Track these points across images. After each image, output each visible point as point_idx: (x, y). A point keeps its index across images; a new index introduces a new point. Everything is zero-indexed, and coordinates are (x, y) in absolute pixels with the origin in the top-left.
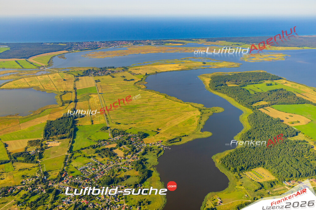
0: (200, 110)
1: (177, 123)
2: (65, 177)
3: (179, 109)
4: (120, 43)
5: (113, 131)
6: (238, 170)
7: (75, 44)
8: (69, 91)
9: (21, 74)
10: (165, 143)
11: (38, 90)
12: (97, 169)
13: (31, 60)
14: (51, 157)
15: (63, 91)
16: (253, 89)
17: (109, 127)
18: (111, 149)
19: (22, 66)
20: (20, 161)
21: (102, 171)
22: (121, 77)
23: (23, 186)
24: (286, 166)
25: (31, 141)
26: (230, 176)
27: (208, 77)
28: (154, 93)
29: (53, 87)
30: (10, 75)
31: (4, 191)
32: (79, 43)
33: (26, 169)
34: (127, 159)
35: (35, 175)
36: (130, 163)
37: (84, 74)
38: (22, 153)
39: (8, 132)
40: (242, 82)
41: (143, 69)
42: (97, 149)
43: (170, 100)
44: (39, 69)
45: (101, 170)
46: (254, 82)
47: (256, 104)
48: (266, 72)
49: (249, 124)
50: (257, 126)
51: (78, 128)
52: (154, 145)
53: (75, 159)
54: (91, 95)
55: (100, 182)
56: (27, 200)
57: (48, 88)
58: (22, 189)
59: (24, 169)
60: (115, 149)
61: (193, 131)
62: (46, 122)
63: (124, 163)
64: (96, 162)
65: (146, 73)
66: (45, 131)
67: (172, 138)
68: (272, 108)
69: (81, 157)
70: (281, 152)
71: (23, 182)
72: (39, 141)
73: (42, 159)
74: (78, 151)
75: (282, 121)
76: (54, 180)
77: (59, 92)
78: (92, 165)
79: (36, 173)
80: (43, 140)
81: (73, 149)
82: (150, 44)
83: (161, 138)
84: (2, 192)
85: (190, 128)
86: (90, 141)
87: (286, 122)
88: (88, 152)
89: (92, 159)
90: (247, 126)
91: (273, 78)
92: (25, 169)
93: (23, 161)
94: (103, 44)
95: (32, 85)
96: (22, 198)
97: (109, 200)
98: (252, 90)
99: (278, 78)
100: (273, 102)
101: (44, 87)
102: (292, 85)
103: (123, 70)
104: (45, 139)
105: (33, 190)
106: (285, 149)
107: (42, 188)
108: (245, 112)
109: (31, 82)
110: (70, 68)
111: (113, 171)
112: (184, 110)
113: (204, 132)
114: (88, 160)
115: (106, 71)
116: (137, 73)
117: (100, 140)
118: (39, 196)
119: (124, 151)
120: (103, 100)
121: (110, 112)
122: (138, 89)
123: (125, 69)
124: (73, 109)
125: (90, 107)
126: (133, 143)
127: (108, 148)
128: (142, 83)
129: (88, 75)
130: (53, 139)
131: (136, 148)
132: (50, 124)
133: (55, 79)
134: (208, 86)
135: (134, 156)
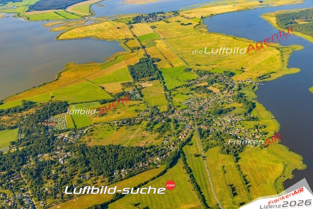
2: (174, 110)
5: (198, 72)
8: (130, 38)
10: (255, 79)
12: (201, 103)
14: (151, 95)
17: (192, 69)
18: (205, 87)
21: (207, 105)
23: (142, 118)
25: (123, 83)
33: (135, 105)
34: (224, 94)
35: (146, 110)
36: (229, 97)
38: (123, 93)
42: (190, 87)
45: (205, 104)
51: (161, 71)
53: (174, 96)
54: (155, 41)
55: (210, 113)
56: (152, 128)
60: (208, 87)
62: (127, 67)
63: (224, 98)
64: (196, 98)
66: (132, 74)
69: (179, 94)
71: (139, 115)
72: (131, 83)
73: (144, 97)
74: (174, 90)
76: (167, 112)
77: (120, 40)
78: (194, 100)
79: (146, 108)
81: (167, 89)
84: (127, 122)
85: (275, 66)
86: (180, 81)
88: (183, 90)
89: (191, 95)
92: (133, 105)
96: (147, 126)
97: (226, 125)
104: (135, 81)
105: (152, 120)
114: (187, 97)
115: (156, 17)
116: (191, 17)
117: (189, 79)
118: (161, 125)
119: (218, 88)
120: (169, 45)
121: (183, 55)
122: (200, 33)
123: (176, 13)
124: (146, 55)
125: (160, 52)
126: (223, 81)
127: (201, 86)
128: (202, 27)
129: (140, 22)
130: (143, 81)
131: (229, 85)
132: (131, 68)
133: (108, 27)
134: (276, 25)
135: (230, 92)
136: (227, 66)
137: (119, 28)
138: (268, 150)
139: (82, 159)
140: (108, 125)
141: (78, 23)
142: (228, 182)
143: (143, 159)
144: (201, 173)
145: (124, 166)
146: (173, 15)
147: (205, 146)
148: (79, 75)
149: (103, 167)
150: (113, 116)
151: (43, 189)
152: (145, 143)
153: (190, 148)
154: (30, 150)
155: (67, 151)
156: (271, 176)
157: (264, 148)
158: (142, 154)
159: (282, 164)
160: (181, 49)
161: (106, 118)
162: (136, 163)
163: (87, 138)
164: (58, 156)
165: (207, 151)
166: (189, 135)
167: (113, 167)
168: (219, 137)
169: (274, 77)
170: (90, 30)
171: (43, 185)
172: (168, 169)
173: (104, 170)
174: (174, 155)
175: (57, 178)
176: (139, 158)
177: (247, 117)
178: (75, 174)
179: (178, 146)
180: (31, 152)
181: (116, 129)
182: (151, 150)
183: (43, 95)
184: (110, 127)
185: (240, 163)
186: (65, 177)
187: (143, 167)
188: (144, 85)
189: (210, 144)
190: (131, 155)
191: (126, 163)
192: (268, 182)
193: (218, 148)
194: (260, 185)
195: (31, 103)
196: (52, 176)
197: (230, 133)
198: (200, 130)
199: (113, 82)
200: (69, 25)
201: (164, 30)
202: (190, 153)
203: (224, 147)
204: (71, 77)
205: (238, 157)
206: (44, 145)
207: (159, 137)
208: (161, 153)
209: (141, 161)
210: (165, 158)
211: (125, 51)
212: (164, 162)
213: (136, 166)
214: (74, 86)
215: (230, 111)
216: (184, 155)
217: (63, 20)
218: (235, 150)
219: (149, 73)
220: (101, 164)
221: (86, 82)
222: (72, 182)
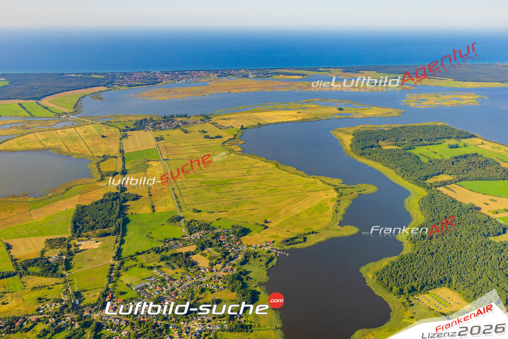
0: (337, 190)
1: (298, 212)
3: (301, 186)
4: (195, 74)
5: (189, 224)
6: (406, 291)
7: (119, 76)
8: (111, 155)
9: (29, 126)
10: (279, 244)
11: (59, 154)
12: (164, 289)
13: (45, 102)
14: (86, 267)
15: (101, 155)
16: (427, 155)
17: (182, 218)
18: (188, 254)
19: (29, 113)
20: (34, 274)
21: (174, 292)
22: (199, 131)
23: (40, 317)
24: (488, 286)
25: (51, 240)
26: (392, 302)
27: (348, 133)
28: (257, 160)
29: (85, 148)
30: (11, 128)
31: (9, 324)
32: (125, 74)
33: (45, 286)
34: (215, 271)
35: (60, 298)
36: (220, 278)
37: (135, 127)
38: (36, 260)
39: (10, 224)
40: (406, 142)
41: (236, 119)
42: (163, 253)
43: (284, 172)
44: (59, 117)
45: (172, 290)
46: (428, 143)
47: (432, 179)
48: (447, 125)
49: (422, 214)
50: (436, 217)
51: (130, 219)
52: (260, 247)
53: (126, 271)
54: (149, 162)
57: (76, 150)
58: (39, 320)
59: (40, 288)
60: (193, 254)
61: (325, 224)
62: (75, 208)
63: (211, 279)
64: (163, 276)
65: (242, 126)
66: (74, 222)
67: (291, 237)
68: (461, 186)
69: (137, 267)
70: (478, 261)
71: (40, 310)
72: (65, 239)
73: (71, 270)
74: (132, 257)
75: (479, 209)
76: (93, 306)
77: (94, 157)
78: (155, 281)
79: (62, 294)
80: (71, 239)
81: (122, 255)
82: (246, 76)
83: (272, 237)
84: (6, 326)
85: (321, 219)
86: (150, 241)
87: (485, 210)
88: (148, 259)
89: (155, 271)
90: (419, 217)
91: (459, 135)
92: (42, 287)
93: (39, 274)
94: (166, 76)
95: (49, 144)
96: (39, 337)
98: (425, 156)
99: (468, 136)
100: (461, 176)
101: (70, 148)
102: (494, 148)
103: (202, 120)
104: (74, 236)
105: (57, 322)
106: (486, 256)
107: (72, 320)
108: (414, 193)
109: (46, 140)
110: (113, 116)
111: (192, 292)
112: (309, 188)
113: (345, 227)
114: (148, 273)
115: (173, 122)
116: (226, 126)
117: (168, 238)
118: (68, 333)
119: (209, 258)
120: (169, 171)
121: (182, 191)
122: (229, 153)
123: (206, 118)
124: (121, 187)
126: (224, 244)
127: (182, 252)
128: (236, 143)
129: (143, 129)
130: (87, 237)
131: (230, 253)
132: (81, 211)
134: (349, 149)
135: (227, 267)
136: (243, 215)
146: (200, 120)
160: (184, 179)
169: (312, 241)
177: (231, 323)
199: (36, 235)
201: (174, 145)
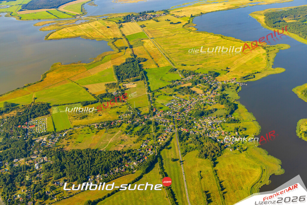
0: (264, 48)
1: (244, 62)
2: (156, 112)
5: (182, 72)
8: (118, 37)
10: (239, 80)
12: (183, 105)
15: (112, 38)
17: (177, 69)
18: (189, 87)
19: (56, 16)
20: (108, 101)
21: (189, 106)
22: (165, 20)
23: (122, 120)
25: (107, 84)
27: (261, 15)
28: (209, 35)
31: (109, 124)
33: (117, 107)
34: (208, 95)
36: (212, 98)
37: (125, 20)
38: (106, 95)
40: (301, 17)
41: (185, 11)
42: (174, 88)
43: (228, 40)
44: (76, 18)
45: (187, 105)
51: (146, 71)
52: (229, 82)
53: (157, 97)
54: (143, 40)
55: (191, 115)
56: (132, 130)
57: (96, 36)
60: (192, 87)
61: (263, 68)
62: (113, 67)
63: (207, 99)
64: (179, 99)
66: (117, 74)
67: (245, 76)
69: (162, 95)
71: (120, 117)
72: (116, 84)
74: (157, 91)
76: (148, 114)
77: (109, 39)
78: (176, 101)
79: (128, 110)
81: (151, 90)
83: (234, 76)
84: (107, 125)
85: (260, 65)
86: (164, 82)
88: (167, 91)
89: (173, 97)
92: (115, 107)
95: (78, 34)
96: (127, 129)
97: (206, 128)
104: (120, 82)
105: (133, 122)
107: (140, 121)
109: (75, 31)
110: (107, 15)
111: (199, 106)
114: (171, 98)
115: (146, 16)
116: (181, 16)
117: (173, 80)
118: (141, 127)
119: (202, 89)
120: (157, 44)
121: (170, 55)
122: (189, 32)
123: (166, 12)
124: (133, 55)
125: (147, 51)
126: (207, 81)
127: (185, 87)
128: (191, 26)
129: (130, 21)
130: (127, 82)
131: (212, 86)
132: (117, 68)
133: (98, 26)
134: (264, 24)
135: (213, 93)
136: (212, 65)
137: (108, 27)
138: (247, 154)
139: (58, 164)
140: (88, 128)
141: (69, 22)
142: (203, 188)
143: (120, 164)
144: (177, 178)
145: (99, 171)
146: (163, 13)
147: (184, 150)
148: (64, 76)
149: (78, 172)
150: (94, 118)
151: (14, 196)
152: (124, 146)
153: (168, 152)
154: (6, 155)
155: (44, 156)
156: (248, 181)
157: (242, 152)
158: (118, 159)
159: (260, 169)
160: (168, 49)
161: (87, 120)
162: (112, 168)
163: (65, 142)
164: (34, 161)
165: (185, 155)
166: (168, 138)
167: (88, 172)
168: (198, 141)
169: (258, 77)
170: (80, 29)
171: (16, 192)
172: (144, 174)
173: (79, 176)
174: (151, 159)
175: (31, 185)
176: (116, 162)
177: (228, 119)
178: (49, 180)
179: (156, 149)
180: (7, 157)
181: (95, 132)
182: (128, 154)
183: (26, 97)
184: (90, 130)
185: (217, 167)
186: (39, 183)
187: (119, 173)
188: (128, 86)
189: (189, 148)
190: (107, 160)
191: (102, 168)
192: (244, 188)
193: (197, 152)
194: (236, 191)
195: (13, 105)
196: (26, 182)
197: (210, 136)
198: (180, 133)
199: (98, 82)
200: (60, 24)
201: (153, 29)
202: (167, 157)
203: (202, 151)
204: (57, 78)
205: (216, 161)
206: (21, 149)
207: (138, 140)
208: (138, 157)
209: (117, 166)
210: (142, 162)
211: (113, 50)
212: (140, 167)
213: (112, 171)
214: (58, 87)
215: (212, 112)
216: (162, 159)
217: (54, 19)
218: (213, 154)
219: (134, 73)
220: (76, 169)
221: (71, 83)
222: (45, 189)
